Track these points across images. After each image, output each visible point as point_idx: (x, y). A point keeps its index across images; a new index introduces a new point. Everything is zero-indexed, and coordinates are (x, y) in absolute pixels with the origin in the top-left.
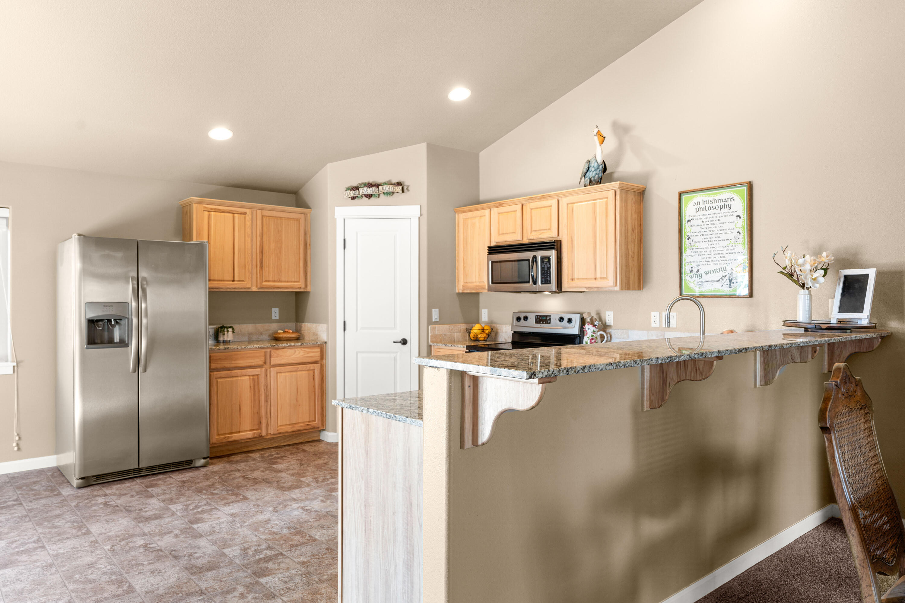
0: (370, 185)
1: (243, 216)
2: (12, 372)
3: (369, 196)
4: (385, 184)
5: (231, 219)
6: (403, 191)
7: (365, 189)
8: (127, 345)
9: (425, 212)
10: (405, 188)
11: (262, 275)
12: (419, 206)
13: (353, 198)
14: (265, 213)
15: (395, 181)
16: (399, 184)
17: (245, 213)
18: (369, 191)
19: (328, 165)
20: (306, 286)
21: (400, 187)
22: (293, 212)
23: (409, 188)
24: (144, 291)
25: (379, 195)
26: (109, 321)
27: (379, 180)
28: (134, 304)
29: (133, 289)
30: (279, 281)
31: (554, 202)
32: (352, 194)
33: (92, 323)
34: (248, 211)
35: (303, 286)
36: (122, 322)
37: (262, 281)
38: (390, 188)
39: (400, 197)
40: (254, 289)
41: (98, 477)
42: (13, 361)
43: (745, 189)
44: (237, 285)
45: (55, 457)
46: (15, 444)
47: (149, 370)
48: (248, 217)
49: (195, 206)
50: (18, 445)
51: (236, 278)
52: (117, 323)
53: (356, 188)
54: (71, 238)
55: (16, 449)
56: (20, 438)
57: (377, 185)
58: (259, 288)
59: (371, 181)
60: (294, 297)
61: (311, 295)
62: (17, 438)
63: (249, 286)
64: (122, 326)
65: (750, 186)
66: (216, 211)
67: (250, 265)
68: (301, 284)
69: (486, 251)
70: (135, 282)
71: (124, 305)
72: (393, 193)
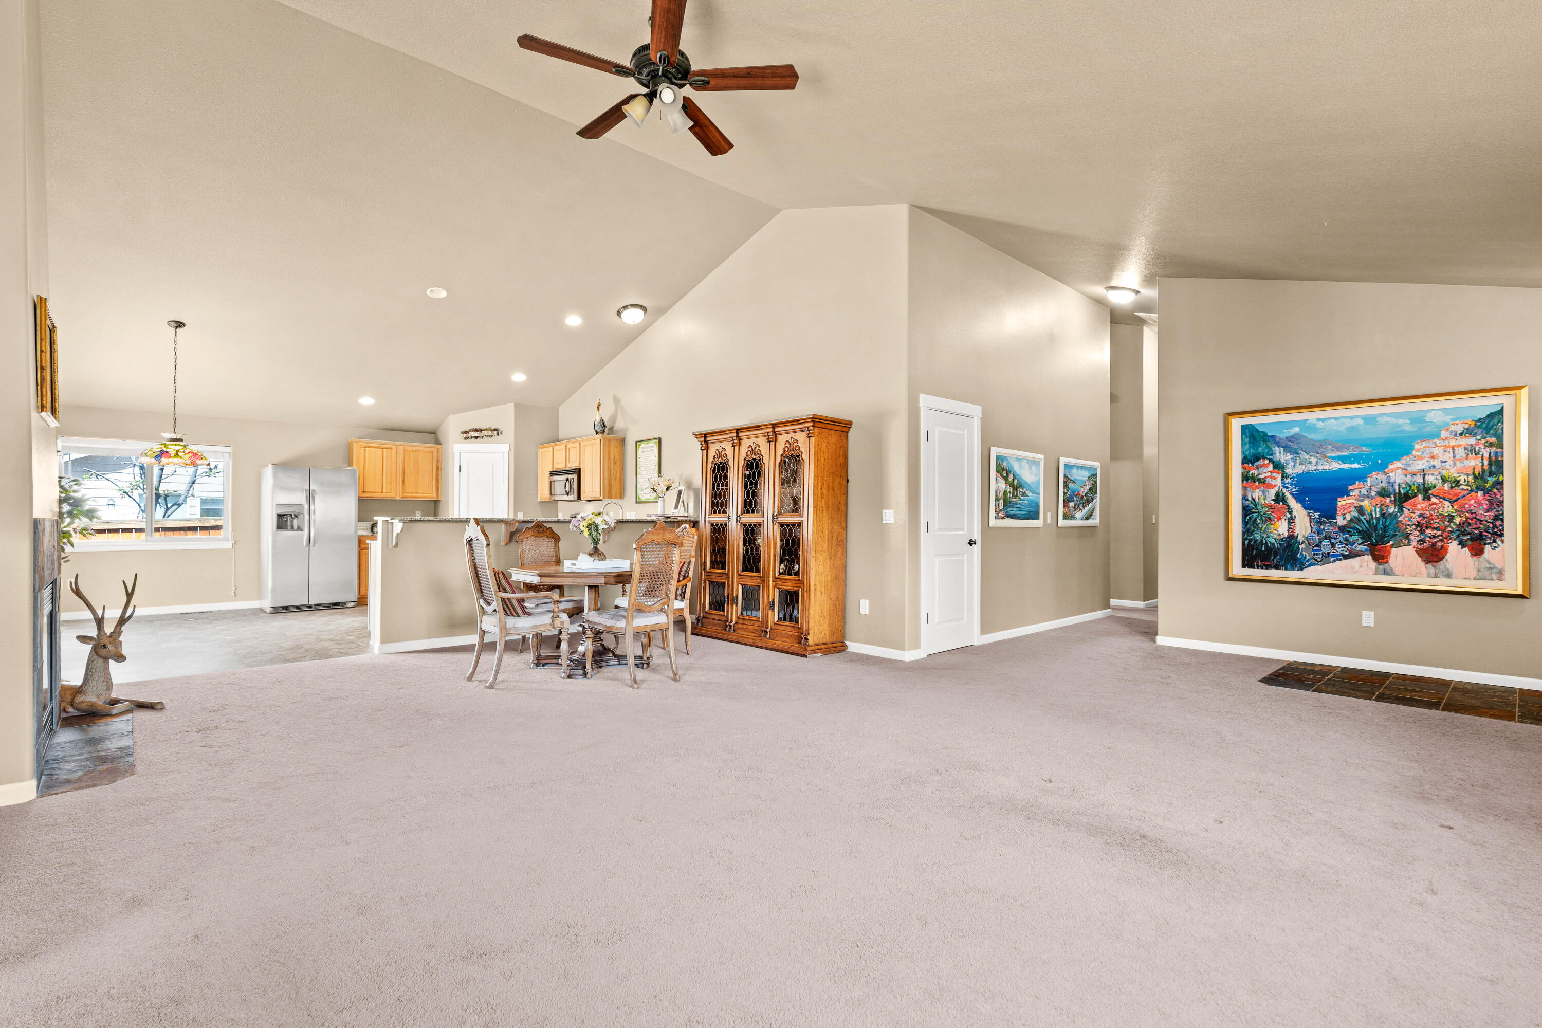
0: (476, 430)
1: (390, 450)
2: (231, 547)
3: (477, 438)
4: (486, 429)
5: (381, 453)
6: (498, 435)
7: (473, 433)
8: (302, 530)
9: (512, 448)
10: (499, 432)
11: (403, 489)
12: (508, 445)
13: (466, 439)
14: (406, 448)
15: (493, 428)
16: (496, 430)
17: (391, 448)
18: (476, 434)
19: (451, 417)
20: (438, 496)
21: (496, 432)
22: (430, 447)
23: (503, 433)
24: (314, 498)
25: (483, 437)
26: (291, 515)
27: (483, 427)
28: (306, 507)
29: (306, 497)
30: (417, 493)
31: (578, 444)
32: (465, 436)
33: (280, 516)
34: (393, 447)
35: (435, 496)
36: (299, 516)
37: (403, 493)
38: (489, 433)
39: (495, 438)
40: (398, 498)
41: (283, 608)
42: (232, 541)
43: (657, 441)
44: (385, 495)
45: (259, 601)
46: (233, 592)
47: (316, 546)
48: (394, 451)
49: (354, 444)
50: (234, 592)
51: (384, 491)
52: (296, 516)
53: (467, 432)
54: (267, 466)
55: (233, 595)
56: (236, 589)
57: (481, 431)
58: (402, 497)
59: (478, 427)
60: (433, 504)
61: (441, 502)
62: (234, 588)
63: (394, 496)
64: (299, 519)
65: (660, 439)
66: (370, 447)
67: (395, 483)
68: (434, 495)
69: (548, 474)
70: (308, 493)
71: (301, 506)
72: (492, 436)
